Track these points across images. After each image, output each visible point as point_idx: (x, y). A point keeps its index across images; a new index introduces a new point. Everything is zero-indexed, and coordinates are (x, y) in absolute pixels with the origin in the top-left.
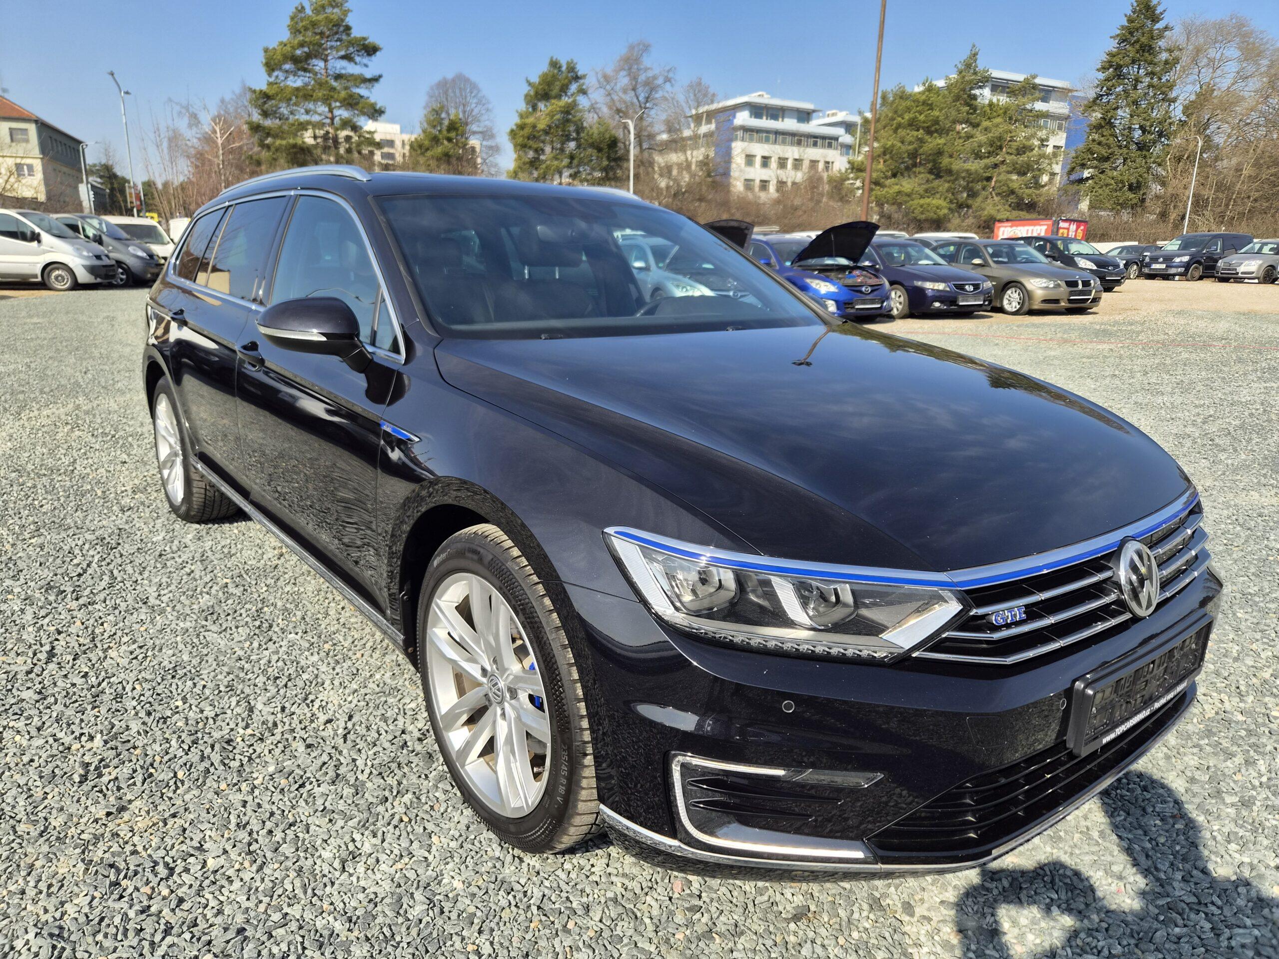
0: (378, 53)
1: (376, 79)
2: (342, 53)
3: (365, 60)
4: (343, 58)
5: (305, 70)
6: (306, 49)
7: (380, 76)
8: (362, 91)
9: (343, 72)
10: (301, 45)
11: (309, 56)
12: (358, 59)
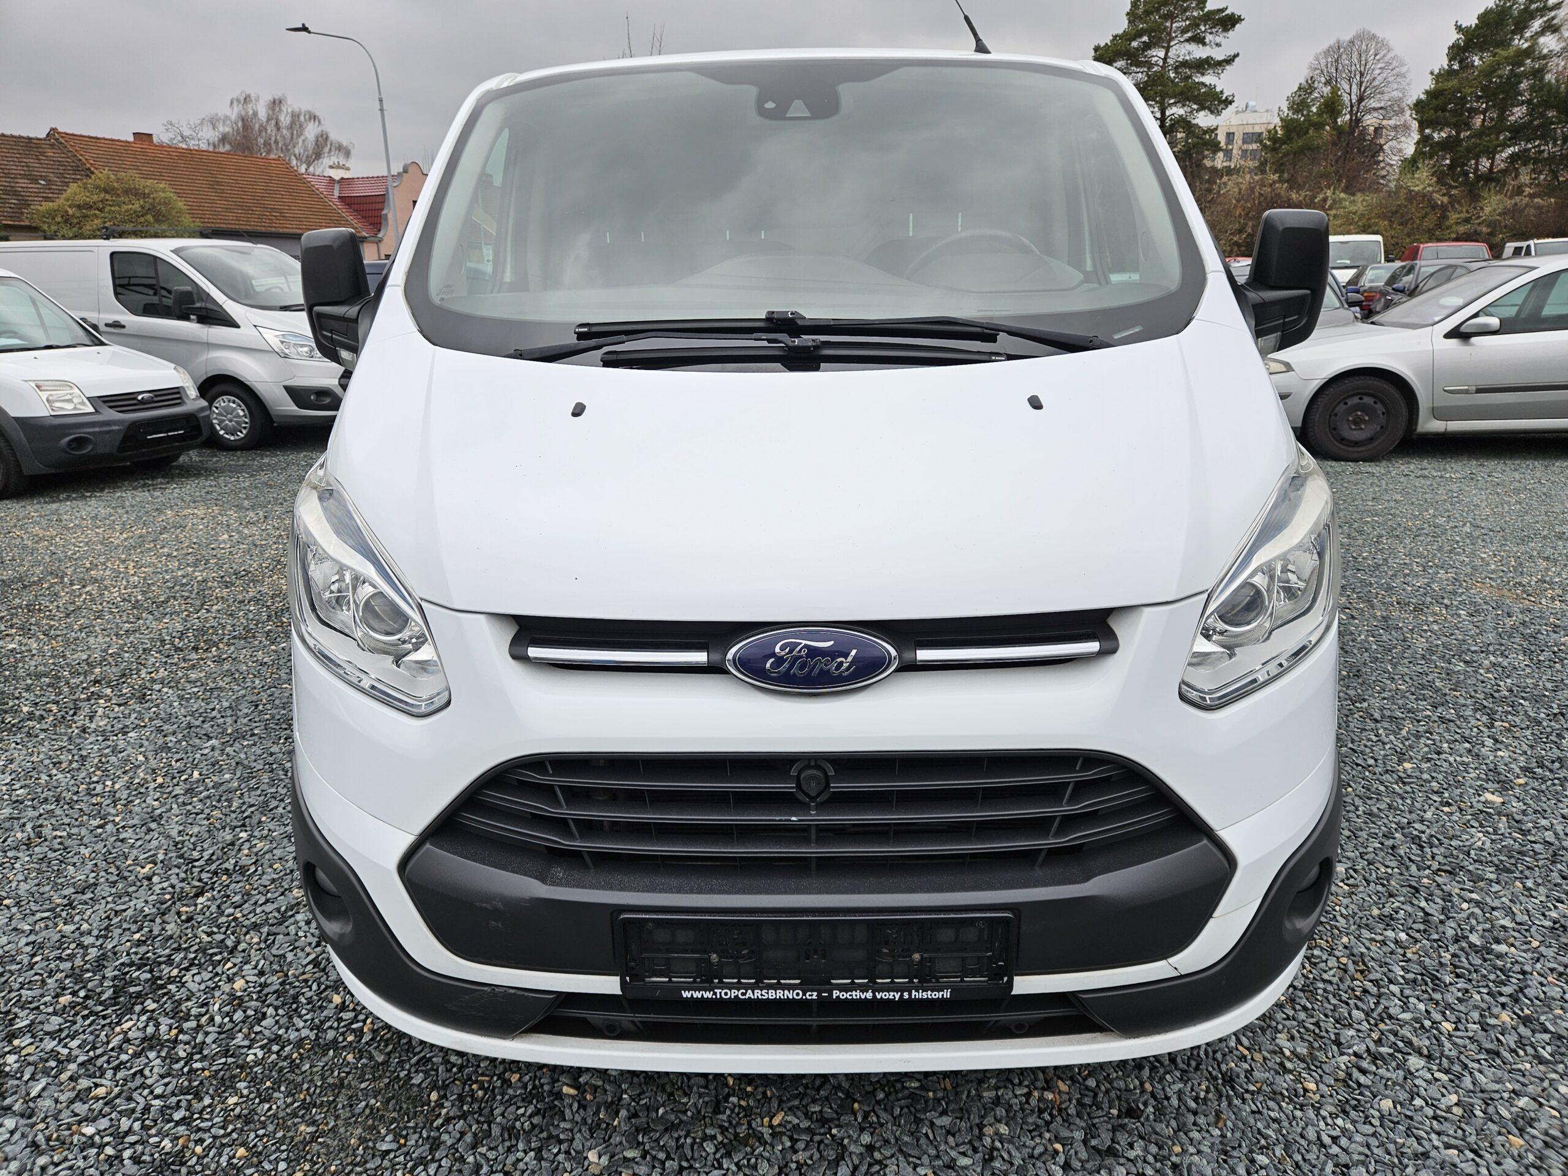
0: (1238, 26)
1: (1229, 61)
2: (1189, 34)
3: (1218, 40)
4: (1187, 41)
5: (1138, 64)
6: (1145, 39)
7: (1238, 55)
8: (1208, 79)
9: (1188, 58)
10: (1139, 34)
11: (1147, 46)
12: (1209, 38)
